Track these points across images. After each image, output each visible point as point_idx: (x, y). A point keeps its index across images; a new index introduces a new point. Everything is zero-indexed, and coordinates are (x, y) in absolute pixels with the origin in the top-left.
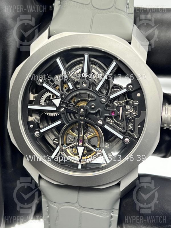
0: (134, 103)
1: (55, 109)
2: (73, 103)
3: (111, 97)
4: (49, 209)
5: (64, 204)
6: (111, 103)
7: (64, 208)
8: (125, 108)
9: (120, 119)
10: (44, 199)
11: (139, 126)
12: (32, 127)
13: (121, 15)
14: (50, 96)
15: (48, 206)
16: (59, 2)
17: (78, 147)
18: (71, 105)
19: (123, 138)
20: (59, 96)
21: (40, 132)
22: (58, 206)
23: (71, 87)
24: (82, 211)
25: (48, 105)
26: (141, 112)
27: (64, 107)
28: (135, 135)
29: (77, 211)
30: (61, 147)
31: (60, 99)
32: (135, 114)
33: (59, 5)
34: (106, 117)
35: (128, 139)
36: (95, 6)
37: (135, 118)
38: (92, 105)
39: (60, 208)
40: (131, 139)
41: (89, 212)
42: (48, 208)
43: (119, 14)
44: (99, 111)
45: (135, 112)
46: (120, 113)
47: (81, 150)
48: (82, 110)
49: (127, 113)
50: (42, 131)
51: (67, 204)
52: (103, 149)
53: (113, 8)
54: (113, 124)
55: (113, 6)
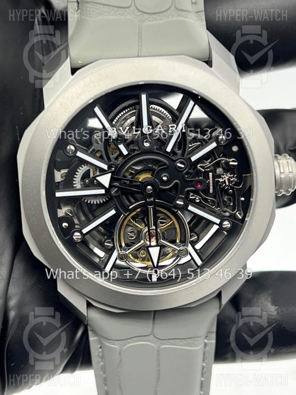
0: (231, 163)
1: (103, 191)
2: (129, 177)
3: (193, 159)
4: (103, 351)
5: (129, 341)
6: (192, 168)
7: (130, 346)
8: (216, 173)
9: (211, 191)
10: (93, 337)
11: (243, 199)
12: (65, 226)
13: (186, 19)
14: (89, 170)
15: (101, 348)
16: (76, 4)
17: (150, 249)
18: (126, 182)
19: (220, 222)
20: (106, 169)
21: (81, 233)
22: (120, 345)
23: (125, 152)
24: (160, 346)
25: (89, 187)
26: (244, 175)
27: (116, 187)
28: (237, 213)
29: (152, 346)
30: (120, 251)
31: (110, 175)
32: (234, 180)
33: (77, 11)
34: (188, 192)
35: (228, 223)
37: (235, 187)
38: (165, 176)
39: (124, 348)
40: (232, 221)
41: (172, 344)
42: (100, 350)
43: (184, 19)
44: (176, 183)
45: (233, 177)
46: (209, 182)
47: (155, 252)
48: (149, 187)
49: (221, 180)
50: (85, 231)
51: (135, 339)
52: (190, 245)
53: (171, 9)
54: (200, 201)
55: (171, 6)
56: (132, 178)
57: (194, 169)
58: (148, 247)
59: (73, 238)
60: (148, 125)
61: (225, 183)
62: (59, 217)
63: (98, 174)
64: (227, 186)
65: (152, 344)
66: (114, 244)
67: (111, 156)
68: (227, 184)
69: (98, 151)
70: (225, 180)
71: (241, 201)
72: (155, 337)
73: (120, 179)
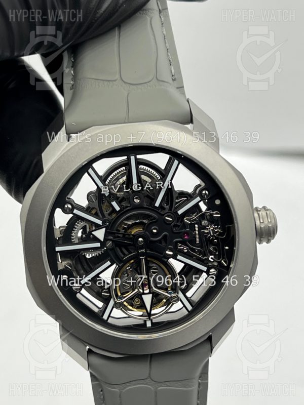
0: (214, 215)
1: (98, 245)
2: (122, 231)
3: (180, 212)
4: (104, 394)
5: (128, 384)
6: (180, 221)
8: (201, 225)
9: (198, 242)
10: (94, 381)
11: (227, 248)
14: (86, 226)
15: (102, 391)
17: (143, 296)
18: (119, 235)
19: (207, 270)
20: (101, 224)
21: (80, 284)
22: (120, 389)
23: (118, 208)
24: (157, 388)
26: (227, 226)
27: (110, 240)
28: (222, 261)
30: (116, 300)
31: (104, 229)
32: (218, 231)
34: (177, 242)
35: (215, 270)
37: (219, 237)
38: (154, 229)
40: (218, 269)
44: (165, 236)
45: (217, 228)
46: (195, 233)
47: (148, 299)
48: (140, 239)
49: (206, 231)
50: (84, 281)
51: (134, 382)
52: (180, 292)
54: (188, 251)
56: (124, 232)
57: (181, 222)
58: (141, 295)
59: (72, 289)
60: (138, 183)
61: (210, 234)
62: (59, 270)
63: (94, 228)
64: (212, 236)
65: (149, 387)
66: (110, 294)
67: (105, 213)
68: (212, 234)
69: (93, 208)
70: (210, 231)
72: (152, 380)
73: (114, 233)
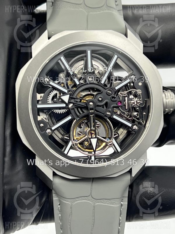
0: (138, 92)
1: (64, 105)
3: (117, 88)
4: (61, 207)
5: (77, 199)
6: (116, 95)
7: (77, 203)
8: (129, 98)
9: (127, 108)
10: (55, 198)
12: (42, 126)
13: (113, 12)
14: (57, 94)
15: (59, 205)
16: (51, 3)
17: (91, 139)
19: (131, 126)
20: (67, 92)
21: (51, 129)
22: (71, 202)
24: (95, 204)
26: (145, 99)
28: (141, 121)
29: (90, 203)
30: (73, 142)
31: (69, 95)
33: (51, 6)
34: (113, 107)
35: (136, 126)
36: (87, 5)
37: (140, 106)
38: (100, 98)
39: (74, 204)
40: (138, 126)
41: (102, 202)
42: (59, 206)
43: (112, 12)
44: (107, 102)
45: (139, 100)
46: (126, 102)
47: (94, 142)
48: (91, 103)
49: (132, 102)
50: (53, 128)
51: (81, 198)
52: (114, 139)
53: (104, 6)
54: (120, 113)
55: (104, 5)
58: (90, 139)
59: (46, 132)
60: (91, 67)
61: (135, 104)
62: (38, 120)
63: (62, 95)
64: (136, 105)
65: (91, 202)
66: (70, 138)
67: (69, 87)
68: (136, 104)
70: (134, 102)
71: (144, 114)
72: (92, 197)
73: (74, 98)
